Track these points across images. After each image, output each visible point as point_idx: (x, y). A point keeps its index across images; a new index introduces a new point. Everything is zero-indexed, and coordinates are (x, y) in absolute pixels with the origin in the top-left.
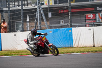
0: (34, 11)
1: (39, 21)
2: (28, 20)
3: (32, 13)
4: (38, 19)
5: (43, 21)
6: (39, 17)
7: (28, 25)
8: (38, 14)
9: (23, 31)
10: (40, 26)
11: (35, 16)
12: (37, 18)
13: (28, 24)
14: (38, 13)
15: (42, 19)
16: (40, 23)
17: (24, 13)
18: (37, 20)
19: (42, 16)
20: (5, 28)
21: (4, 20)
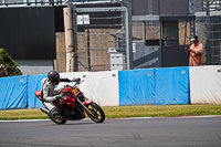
20: (198, 55)
21: (196, 37)
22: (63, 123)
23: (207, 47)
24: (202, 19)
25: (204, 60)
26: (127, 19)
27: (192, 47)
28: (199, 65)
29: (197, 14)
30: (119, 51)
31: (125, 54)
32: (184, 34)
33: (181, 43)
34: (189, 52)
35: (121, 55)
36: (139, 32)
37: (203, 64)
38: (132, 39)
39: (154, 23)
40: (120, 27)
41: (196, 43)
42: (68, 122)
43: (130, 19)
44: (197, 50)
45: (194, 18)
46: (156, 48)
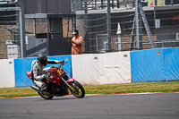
0: (130, 16)
1: (138, 34)
2: (119, 32)
3: (126, 19)
4: (137, 31)
5: (146, 34)
6: (138, 27)
7: (119, 41)
8: (137, 21)
9: (110, 51)
10: (141, 44)
11: (131, 25)
12: (135, 29)
13: (119, 39)
14: (136, 19)
15: (143, 31)
16: (141, 38)
17: (112, 20)
18: (135, 32)
19: (143, 25)
20: (79, 45)
21: (77, 31)
22: (50, 98)
23: (86, 39)
24: (81, 17)
25: (83, 49)
26: (21, 17)
27: (74, 39)
28: (79, 53)
29: (78, 13)
30: (14, 43)
31: (19, 45)
32: (67, 29)
33: (65, 36)
34: (71, 43)
35: (16, 46)
36: (31, 27)
37: (83, 53)
38: (25, 33)
39: (43, 20)
40: (15, 24)
41: (77, 36)
42: (54, 97)
43: (23, 16)
44: (78, 41)
45: (75, 16)
46: (45, 40)
